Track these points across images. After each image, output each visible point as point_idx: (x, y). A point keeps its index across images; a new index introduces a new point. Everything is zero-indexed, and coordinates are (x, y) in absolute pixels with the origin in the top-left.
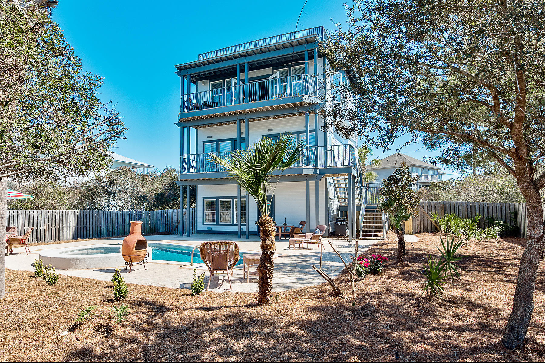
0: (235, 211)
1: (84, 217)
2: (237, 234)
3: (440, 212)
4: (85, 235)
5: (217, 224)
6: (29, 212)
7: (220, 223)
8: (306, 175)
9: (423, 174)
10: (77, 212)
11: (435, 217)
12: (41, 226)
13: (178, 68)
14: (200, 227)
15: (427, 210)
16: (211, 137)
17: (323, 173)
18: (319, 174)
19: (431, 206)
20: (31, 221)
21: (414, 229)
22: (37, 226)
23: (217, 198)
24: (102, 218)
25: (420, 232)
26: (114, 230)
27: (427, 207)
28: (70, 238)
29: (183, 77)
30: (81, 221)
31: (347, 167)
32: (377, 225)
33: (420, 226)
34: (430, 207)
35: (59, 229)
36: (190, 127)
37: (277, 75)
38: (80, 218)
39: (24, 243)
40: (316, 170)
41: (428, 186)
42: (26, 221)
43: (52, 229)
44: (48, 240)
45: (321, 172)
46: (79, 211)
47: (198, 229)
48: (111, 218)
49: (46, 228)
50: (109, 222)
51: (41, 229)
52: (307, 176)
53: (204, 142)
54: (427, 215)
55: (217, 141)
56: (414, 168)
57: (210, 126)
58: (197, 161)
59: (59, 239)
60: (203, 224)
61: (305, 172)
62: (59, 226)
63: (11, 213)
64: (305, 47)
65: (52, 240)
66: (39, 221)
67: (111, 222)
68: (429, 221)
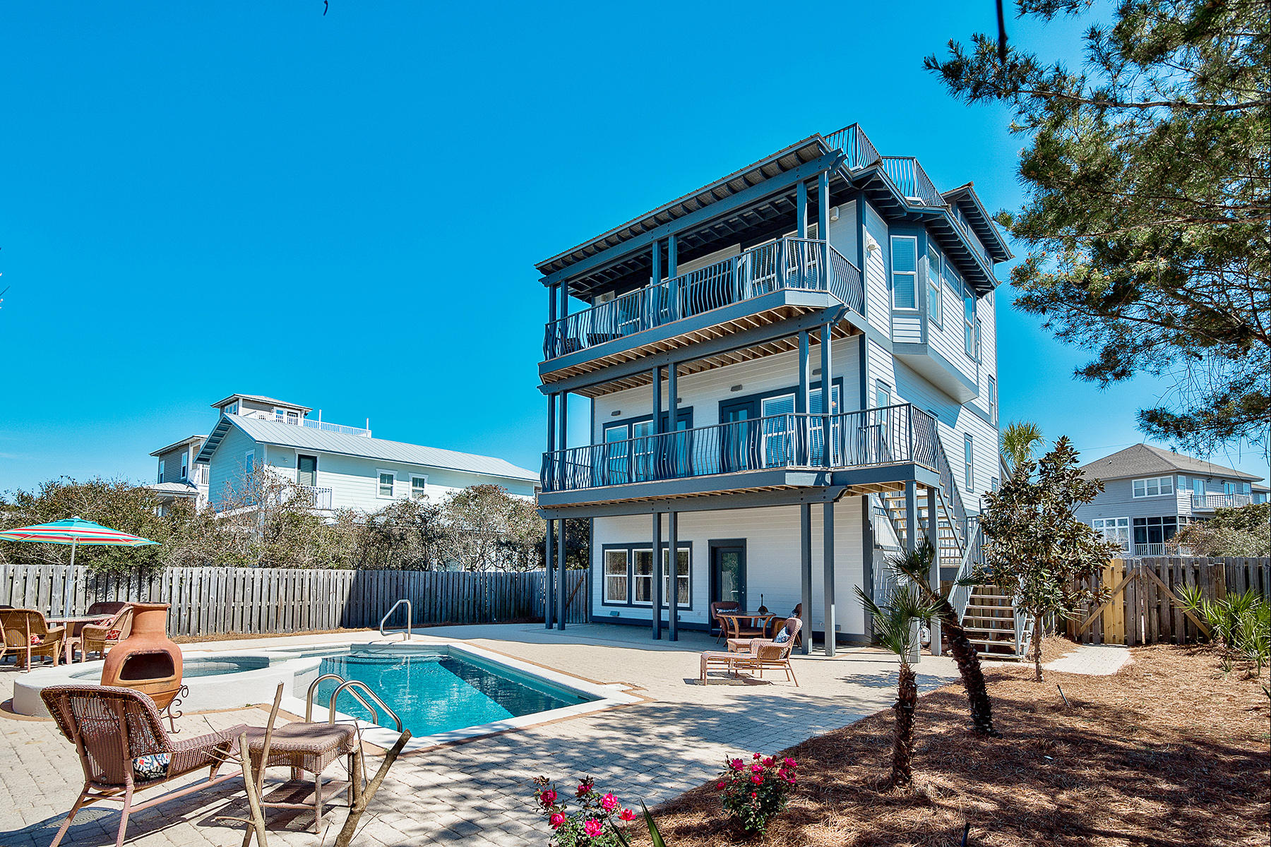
0: (664, 577)
1: (366, 583)
2: (668, 628)
3: (1213, 586)
4: (367, 619)
5: (630, 605)
6: (245, 572)
7: (634, 602)
8: (800, 487)
9: (1207, 493)
10: (350, 574)
11: (1193, 602)
12: (269, 601)
13: (543, 270)
14: (599, 610)
15: (1171, 580)
16: (619, 413)
17: (841, 484)
18: (832, 483)
19: (1184, 571)
20: (248, 589)
21: (1129, 632)
22: (261, 601)
23: (630, 546)
24: (406, 586)
25: (1149, 642)
26: (433, 610)
27: (1171, 571)
28: (332, 626)
29: (554, 287)
30: (357, 591)
31: (904, 465)
32: (1002, 619)
33: (1150, 624)
34: (1180, 572)
35: (309, 606)
36: (566, 392)
37: (748, 259)
38: (355, 587)
39: (117, 639)
40: (821, 475)
41: (1207, 520)
42: (237, 590)
43: (293, 606)
44: (284, 628)
45: (837, 480)
46: (354, 572)
47: (594, 615)
48: (427, 586)
49: (281, 605)
50: (422, 595)
51: (268, 607)
52: (801, 490)
53: (606, 425)
54: (1170, 594)
55: (629, 422)
56: (1182, 480)
57: (617, 391)
58: (592, 468)
59: (309, 627)
60: (604, 604)
61: (792, 480)
62: (310, 600)
63: (204, 574)
64: (798, 173)
65: (292, 628)
66: (265, 590)
67: (427, 594)
68: (1177, 613)
